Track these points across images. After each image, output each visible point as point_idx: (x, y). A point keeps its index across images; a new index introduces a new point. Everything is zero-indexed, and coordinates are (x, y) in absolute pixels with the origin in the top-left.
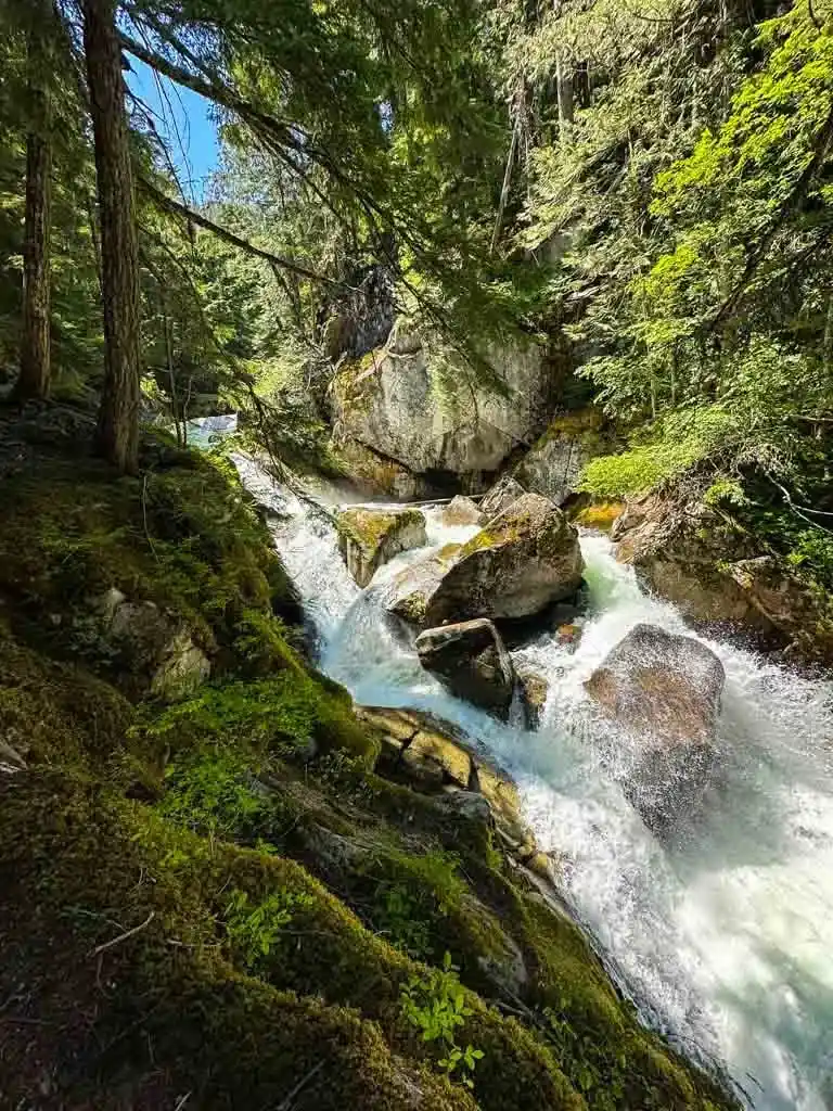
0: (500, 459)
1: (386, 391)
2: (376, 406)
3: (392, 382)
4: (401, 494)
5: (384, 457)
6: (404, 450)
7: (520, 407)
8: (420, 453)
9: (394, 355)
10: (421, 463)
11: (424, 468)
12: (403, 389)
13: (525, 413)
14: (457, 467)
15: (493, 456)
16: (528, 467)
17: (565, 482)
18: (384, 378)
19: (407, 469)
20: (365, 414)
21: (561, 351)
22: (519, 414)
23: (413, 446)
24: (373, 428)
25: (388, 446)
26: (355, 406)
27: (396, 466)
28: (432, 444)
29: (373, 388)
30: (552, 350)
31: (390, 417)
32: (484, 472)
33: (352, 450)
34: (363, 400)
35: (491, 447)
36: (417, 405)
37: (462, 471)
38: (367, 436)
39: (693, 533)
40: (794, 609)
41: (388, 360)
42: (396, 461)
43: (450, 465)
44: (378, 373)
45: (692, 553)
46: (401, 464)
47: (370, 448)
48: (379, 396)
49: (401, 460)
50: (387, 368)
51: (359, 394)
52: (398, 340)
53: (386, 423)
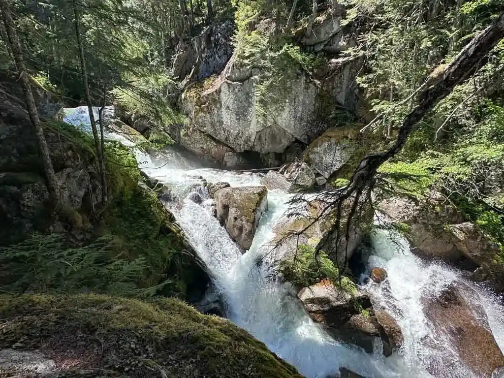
0: (285, 147)
1: (223, 103)
2: (216, 112)
3: (227, 98)
4: (228, 164)
5: (218, 142)
6: (231, 139)
7: (301, 120)
8: (241, 141)
9: (229, 82)
10: (241, 147)
11: (243, 150)
12: (234, 103)
13: (304, 124)
14: (261, 150)
15: (281, 146)
16: (311, 156)
17: (332, 166)
18: (222, 94)
19: (232, 150)
20: (208, 116)
21: (326, 91)
22: (300, 124)
23: (237, 138)
24: (213, 125)
25: (222, 136)
26: (202, 110)
27: (225, 148)
28: (250, 137)
29: (214, 101)
30: (322, 89)
31: (225, 120)
32: (275, 153)
33: (197, 136)
34: (207, 107)
35: (281, 140)
36: (241, 113)
37: (263, 152)
38: (208, 129)
39: (433, 209)
40: (482, 249)
41: (226, 84)
42: (227, 146)
43: (257, 148)
44: (219, 92)
45: (431, 219)
46: (229, 147)
47: (209, 136)
48: (218, 105)
49: (229, 145)
50: (224, 89)
51: (205, 103)
52: (232, 72)
53: (221, 123)
